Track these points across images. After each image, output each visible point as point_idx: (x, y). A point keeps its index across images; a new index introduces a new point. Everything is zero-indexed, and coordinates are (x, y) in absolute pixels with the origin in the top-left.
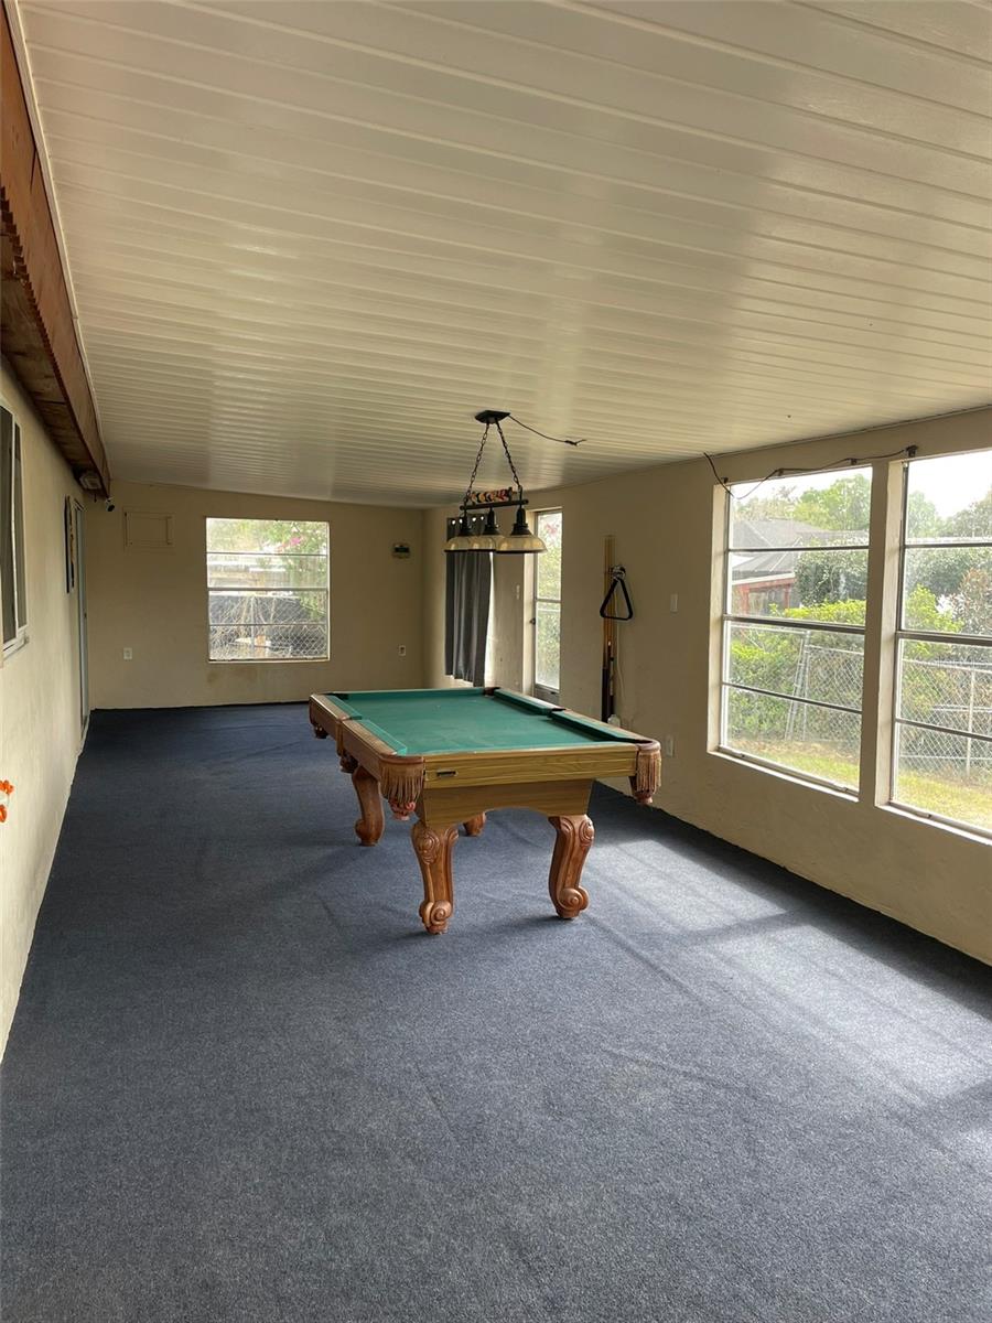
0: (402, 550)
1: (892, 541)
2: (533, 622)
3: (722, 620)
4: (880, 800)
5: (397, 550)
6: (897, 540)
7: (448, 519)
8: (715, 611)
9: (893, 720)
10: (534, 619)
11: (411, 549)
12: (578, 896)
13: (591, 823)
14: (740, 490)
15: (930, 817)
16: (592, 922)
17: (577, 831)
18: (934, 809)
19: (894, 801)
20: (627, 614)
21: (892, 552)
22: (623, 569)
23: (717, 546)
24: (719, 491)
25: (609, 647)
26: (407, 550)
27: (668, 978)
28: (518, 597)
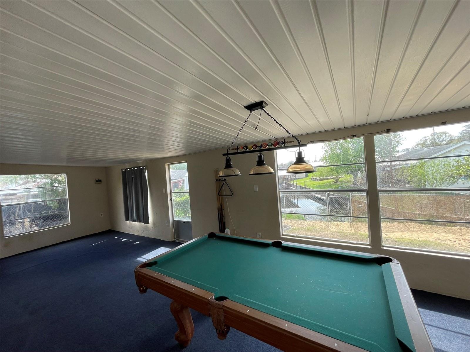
0: (99, 181)
2: (171, 200)
5: (97, 181)
7: (121, 169)
10: (172, 199)
11: (102, 180)
20: (230, 194)
25: (221, 206)
26: (101, 181)
28: (164, 192)
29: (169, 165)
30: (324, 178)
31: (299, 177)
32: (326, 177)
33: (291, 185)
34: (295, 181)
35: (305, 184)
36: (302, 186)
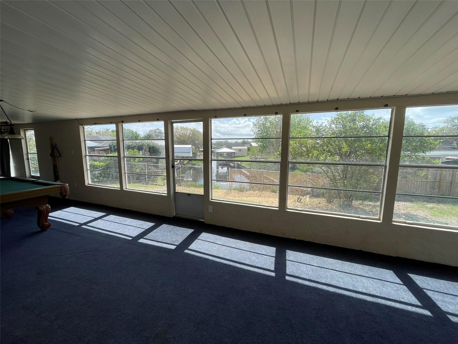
1: (121, 139)
2: (28, 159)
3: (86, 156)
4: (124, 188)
6: (122, 139)
8: (83, 153)
9: (125, 173)
12: (47, 224)
13: (49, 206)
14: (86, 127)
15: (134, 190)
16: (53, 229)
17: (45, 209)
18: (134, 188)
19: (127, 188)
20: (59, 156)
21: (121, 141)
22: (56, 145)
23: (82, 139)
24: (81, 127)
25: (55, 164)
27: (76, 235)
28: (21, 153)
29: (25, 130)
31: (237, 155)
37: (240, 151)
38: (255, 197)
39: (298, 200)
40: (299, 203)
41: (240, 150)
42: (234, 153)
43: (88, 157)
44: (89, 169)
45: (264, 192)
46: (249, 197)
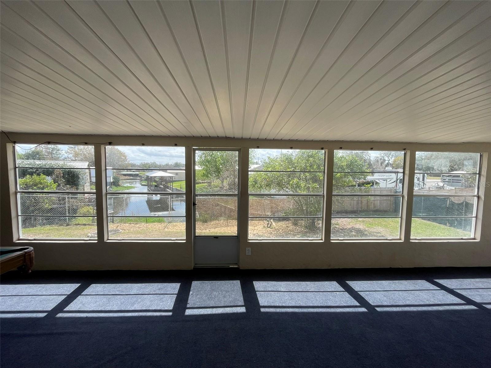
3: (16, 193)
8: (12, 189)
9: (107, 217)
14: (20, 146)
15: (123, 240)
19: (109, 238)
23: (11, 166)
24: (9, 146)
30: (201, 181)
31: (176, 180)
32: (202, 181)
33: (168, 187)
34: (171, 183)
35: (181, 187)
36: (178, 189)
37: (177, 175)
38: (223, 227)
39: (267, 226)
40: (269, 229)
41: (176, 173)
42: (172, 177)
43: (19, 195)
44: (20, 215)
45: (229, 220)
46: (217, 228)
